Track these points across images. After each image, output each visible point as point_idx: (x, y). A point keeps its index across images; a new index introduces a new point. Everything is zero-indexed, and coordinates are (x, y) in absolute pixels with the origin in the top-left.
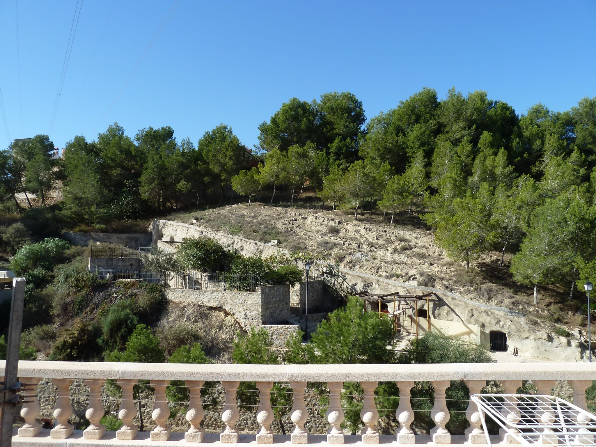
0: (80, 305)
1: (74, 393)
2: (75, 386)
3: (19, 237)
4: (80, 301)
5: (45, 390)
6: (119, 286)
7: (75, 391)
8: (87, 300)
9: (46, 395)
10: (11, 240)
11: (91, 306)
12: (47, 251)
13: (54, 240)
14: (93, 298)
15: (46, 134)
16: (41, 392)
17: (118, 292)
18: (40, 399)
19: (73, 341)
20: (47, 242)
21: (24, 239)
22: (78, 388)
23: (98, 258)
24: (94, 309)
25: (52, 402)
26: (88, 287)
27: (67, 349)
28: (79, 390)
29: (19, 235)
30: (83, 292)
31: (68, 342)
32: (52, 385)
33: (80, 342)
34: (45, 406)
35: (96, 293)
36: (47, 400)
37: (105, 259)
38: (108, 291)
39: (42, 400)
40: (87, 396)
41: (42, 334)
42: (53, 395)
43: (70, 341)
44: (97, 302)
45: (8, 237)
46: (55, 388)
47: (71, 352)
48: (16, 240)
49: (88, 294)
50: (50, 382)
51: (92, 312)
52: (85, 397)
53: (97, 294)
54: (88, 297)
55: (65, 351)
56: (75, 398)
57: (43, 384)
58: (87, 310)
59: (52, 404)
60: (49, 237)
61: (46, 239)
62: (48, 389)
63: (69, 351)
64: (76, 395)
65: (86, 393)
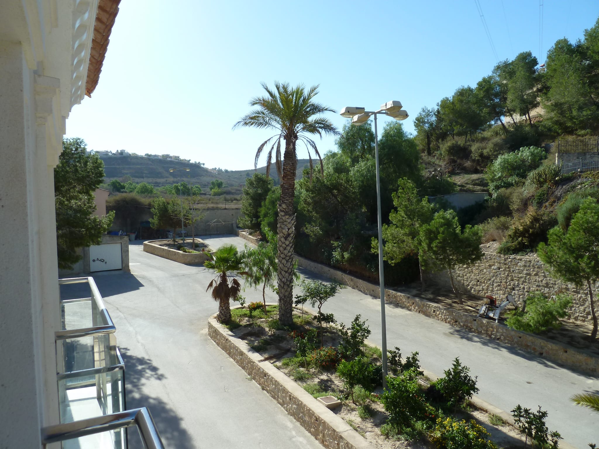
0: (540, 199)
1: (524, 282)
2: (525, 275)
3: (497, 151)
4: (541, 194)
5: (497, 275)
6: (586, 177)
7: (526, 279)
8: (548, 194)
9: (498, 280)
10: (490, 154)
11: (552, 199)
12: (523, 161)
13: (529, 148)
14: (554, 192)
15: (528, 51)
16: (493, 276)
17: (584, 183)
18: (492, 283)
19: (524, 229)
20: (522, 152)
21: (502, 152)
22: (529, 276)
23: (566, 153)
24: (554, 202)
25: (504, 287)
26: (550, 181)
27: (519, 237)
28: (529, 279)
29: (497, 149)
30: (545, 186)
31: (519, 230)
32: (504, 271)
33: (531, 230)
34: (497, 290)
35: (558, 186)
36: (499, 286)
37: (576, 154)
38: (573, 183)
39: (495, 285)
40: (537, 286)
41: (498, 224)
42: (504, 281)
43: (521, 228)
44: (559, 196)
45: (488, 152)
46: (506, 274)
47: (522, 240)
48: (495, 153)
49: (550, 188)
50: (501, 268)
51: (552, 205)
52: (535, 287)
53: (560, 187)
54: (550, 191)
55: (517, 239)
56: (526, 287)
57: (496, 269)
58: (547, 204)
59: (504, 290)
60: (523, 147)
61: (521, 148)
62: (500, 274)
63: (520, 239)
64: (526, 284)
65: (537, 283)
